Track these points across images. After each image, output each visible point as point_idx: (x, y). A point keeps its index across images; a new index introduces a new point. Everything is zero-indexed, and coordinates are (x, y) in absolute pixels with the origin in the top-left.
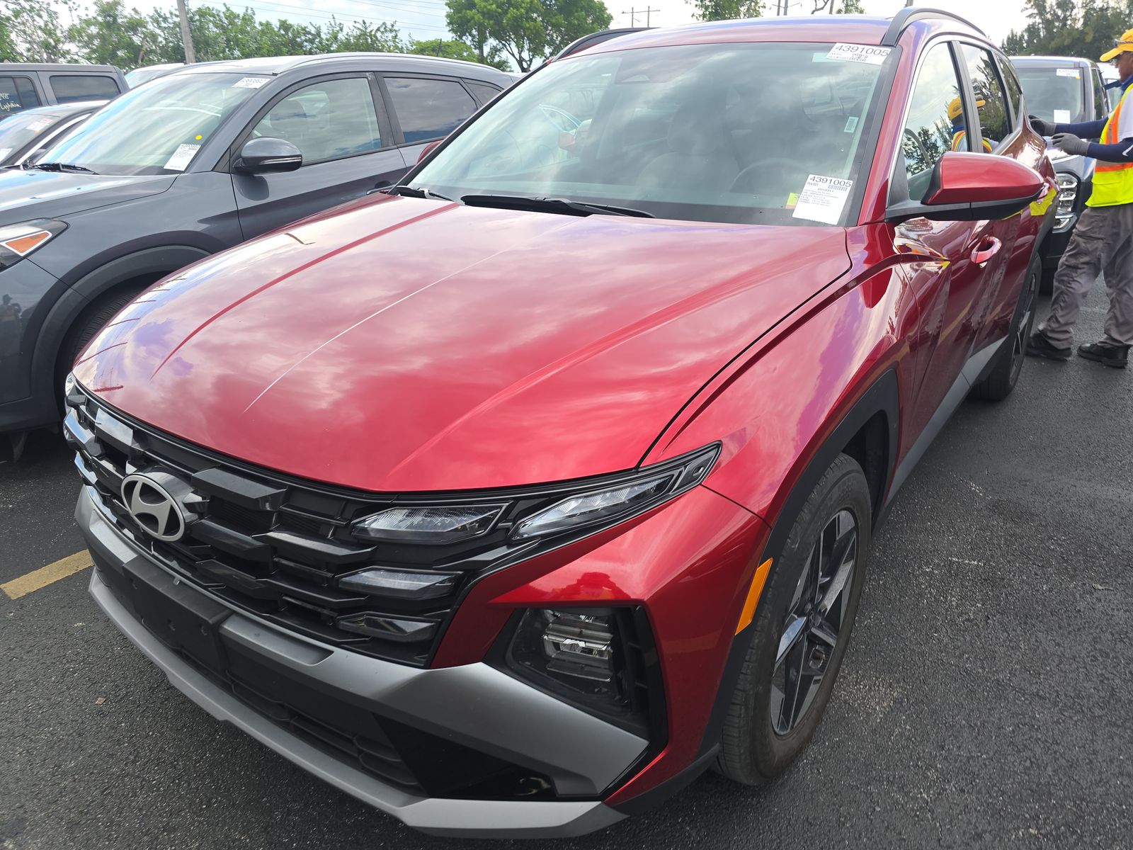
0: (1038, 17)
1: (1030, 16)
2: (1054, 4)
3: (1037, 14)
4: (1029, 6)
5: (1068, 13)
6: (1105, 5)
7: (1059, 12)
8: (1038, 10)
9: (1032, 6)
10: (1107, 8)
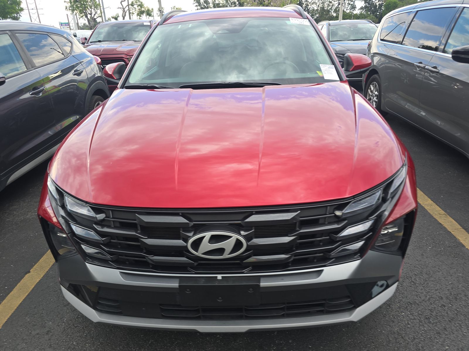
0: (199, 6)
1: (196, 6)
2: (203, 2)
3: (198, 5)
4: (195, 2)
5: (208, 5)
6: (219, 2)
7: (205, 5)
8: (198, 4)
9: (196, 2)
10: (220, 4)
